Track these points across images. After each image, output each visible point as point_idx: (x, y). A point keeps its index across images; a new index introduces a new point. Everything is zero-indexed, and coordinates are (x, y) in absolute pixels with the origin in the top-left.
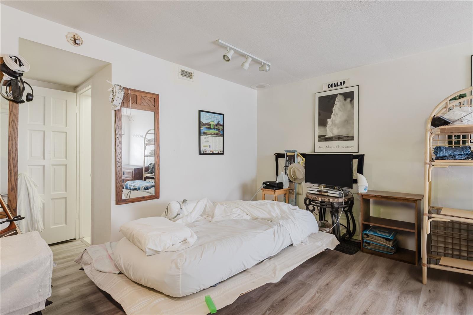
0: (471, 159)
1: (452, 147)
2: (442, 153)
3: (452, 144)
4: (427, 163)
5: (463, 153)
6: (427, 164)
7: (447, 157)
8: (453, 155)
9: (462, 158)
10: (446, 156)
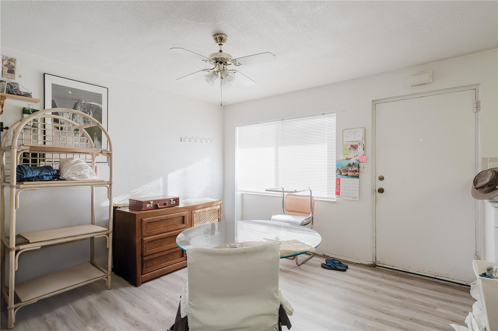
0: (56, 179)
1: (28, 165)
2: (29, 173)
3: (29, 163)
4: (14, 186)
5: (51, 173)
6: (14, 188)
7: (35, 178)
8: (41, 176)
9: (49, 178)
10: (33, 177)
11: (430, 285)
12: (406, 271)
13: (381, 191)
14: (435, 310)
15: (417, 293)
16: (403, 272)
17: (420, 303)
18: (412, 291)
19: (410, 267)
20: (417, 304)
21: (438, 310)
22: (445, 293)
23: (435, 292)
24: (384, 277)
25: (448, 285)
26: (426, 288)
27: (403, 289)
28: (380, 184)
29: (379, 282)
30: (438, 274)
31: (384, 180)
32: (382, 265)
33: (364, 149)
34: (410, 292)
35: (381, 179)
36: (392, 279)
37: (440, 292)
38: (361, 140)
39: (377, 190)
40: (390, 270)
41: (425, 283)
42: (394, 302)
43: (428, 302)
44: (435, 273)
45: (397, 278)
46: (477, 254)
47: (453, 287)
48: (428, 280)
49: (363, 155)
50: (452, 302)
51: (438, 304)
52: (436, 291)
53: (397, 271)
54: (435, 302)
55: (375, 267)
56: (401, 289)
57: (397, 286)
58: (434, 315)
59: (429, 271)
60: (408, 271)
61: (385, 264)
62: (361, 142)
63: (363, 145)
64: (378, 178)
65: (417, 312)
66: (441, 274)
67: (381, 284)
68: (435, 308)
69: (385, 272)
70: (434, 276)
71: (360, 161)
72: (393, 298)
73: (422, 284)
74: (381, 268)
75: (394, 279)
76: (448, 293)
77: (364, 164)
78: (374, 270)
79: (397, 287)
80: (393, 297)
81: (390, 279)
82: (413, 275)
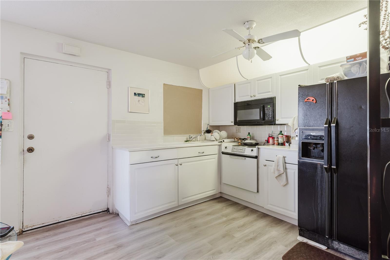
11: (80, 225)
12: (57, 222)
13: (31, 150)
14: (95, 241)
15: (76, 236)
16: (53, 225)
17: (83, 243)
18: (71, 237)
19: (60, 217)
20: (81, 245)
21: (98, 239)
22: (93, 225)
23: (86, 228)
24: (37, 239)
25: (91, 218)
26: (79, 228)
27: (62, 239)
28: (30, 144)
29: (36, 247)
30: (84, 212)
31: (34, 139)
32: (31, 227)
33: (9, 105)
34: (69, 238)
35: (31, 137)
36: (47, 236)
37: (90, 225)
38: (5, 93)
39: (26, 149)
40: (40, 228)
41: (76, 225)
42: (62, 256)
43: (88, 238)
44: (81, 212)
45: (51, 233)
46: (109, 186)
47: (95, 217)
48: (76, 221)
49: (8, 111)
50: (101, 229)
51: (95, 236)
52: (87, 226)
53: (48, 227)
54: (91, 235)
55: (22, 234)
56: (61, 241)
57: (55, 240)
58: (98, 246)
59: (76, 213)
60: (58, 222)
61: (34, 225)
62: (4, 96)
63: (9, 100)
64: (27, 137)
65: (85, 252)
66: (86, 211)
67: (39, 248)
68: (95, 240)
69: (35, 234)
70: (81, 216)
71: (3, 118)
72: (60, 253)
73: (74, 226)
74: (30, 231)
75: (49, 235)
76: (95, 224)
77: (10, 122)
78: (22, 237)
79: (57, 241)
80: (58, 252)
81: (44, 237)
82: (63, 223)
